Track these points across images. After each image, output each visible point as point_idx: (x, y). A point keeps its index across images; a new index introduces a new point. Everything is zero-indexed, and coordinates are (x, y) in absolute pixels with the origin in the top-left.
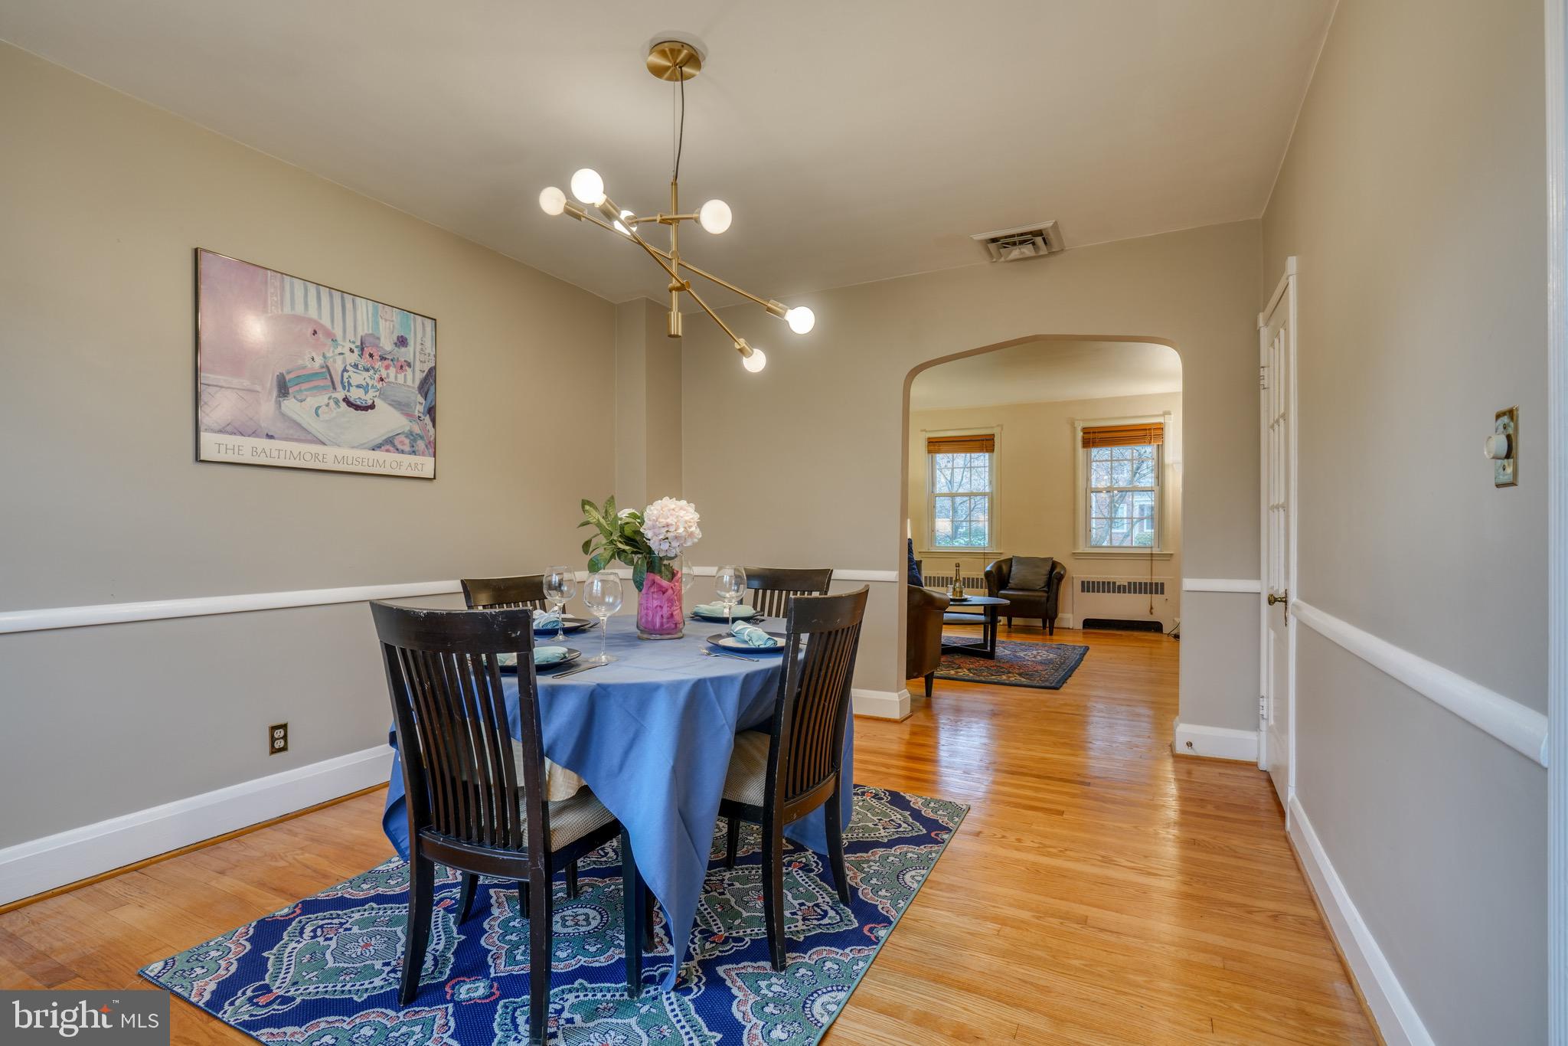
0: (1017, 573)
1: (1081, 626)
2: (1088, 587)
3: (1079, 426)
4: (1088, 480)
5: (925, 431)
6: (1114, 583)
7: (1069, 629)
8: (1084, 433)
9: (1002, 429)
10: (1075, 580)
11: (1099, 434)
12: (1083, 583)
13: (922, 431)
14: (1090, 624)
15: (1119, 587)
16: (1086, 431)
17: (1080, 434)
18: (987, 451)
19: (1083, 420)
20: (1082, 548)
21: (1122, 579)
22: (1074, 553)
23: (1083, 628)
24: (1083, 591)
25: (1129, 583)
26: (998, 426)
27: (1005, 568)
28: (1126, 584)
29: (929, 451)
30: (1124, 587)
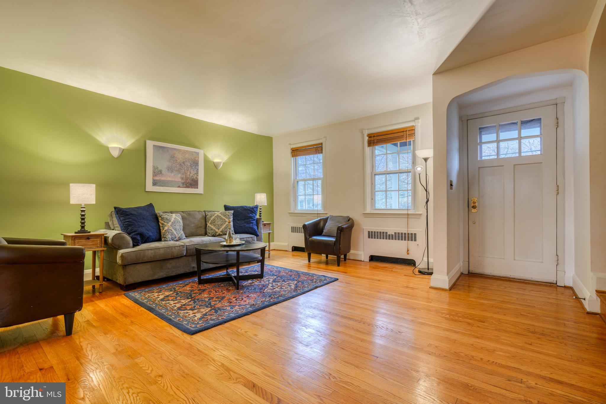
0: (330, 226)
1: (367, 260)
2: (372, 235)
3: (366, 133)
4: (373, 167)
5: (290, 144)
6: (386, 233)
7: (361, 261)
8: (369, 137)
9: (326, 140)
10: (364, 230)
11: (377, 137)
12: (369, 232)
13: (289, 144)
14: (373, 258)
15: (389, 235)
16: (370, 136)
17: (366, 138)
18: (319, 153)
19: (368, 129)
20: (368, 210)
21: (391, 231)
22: (364, 213)
23: (369, 261)
24: (369, 237)
25: (395, 233)
26: (324, 137)
27: (322, 224)
28: (393, 234)
29: (293, 156)
30: (392, 235)
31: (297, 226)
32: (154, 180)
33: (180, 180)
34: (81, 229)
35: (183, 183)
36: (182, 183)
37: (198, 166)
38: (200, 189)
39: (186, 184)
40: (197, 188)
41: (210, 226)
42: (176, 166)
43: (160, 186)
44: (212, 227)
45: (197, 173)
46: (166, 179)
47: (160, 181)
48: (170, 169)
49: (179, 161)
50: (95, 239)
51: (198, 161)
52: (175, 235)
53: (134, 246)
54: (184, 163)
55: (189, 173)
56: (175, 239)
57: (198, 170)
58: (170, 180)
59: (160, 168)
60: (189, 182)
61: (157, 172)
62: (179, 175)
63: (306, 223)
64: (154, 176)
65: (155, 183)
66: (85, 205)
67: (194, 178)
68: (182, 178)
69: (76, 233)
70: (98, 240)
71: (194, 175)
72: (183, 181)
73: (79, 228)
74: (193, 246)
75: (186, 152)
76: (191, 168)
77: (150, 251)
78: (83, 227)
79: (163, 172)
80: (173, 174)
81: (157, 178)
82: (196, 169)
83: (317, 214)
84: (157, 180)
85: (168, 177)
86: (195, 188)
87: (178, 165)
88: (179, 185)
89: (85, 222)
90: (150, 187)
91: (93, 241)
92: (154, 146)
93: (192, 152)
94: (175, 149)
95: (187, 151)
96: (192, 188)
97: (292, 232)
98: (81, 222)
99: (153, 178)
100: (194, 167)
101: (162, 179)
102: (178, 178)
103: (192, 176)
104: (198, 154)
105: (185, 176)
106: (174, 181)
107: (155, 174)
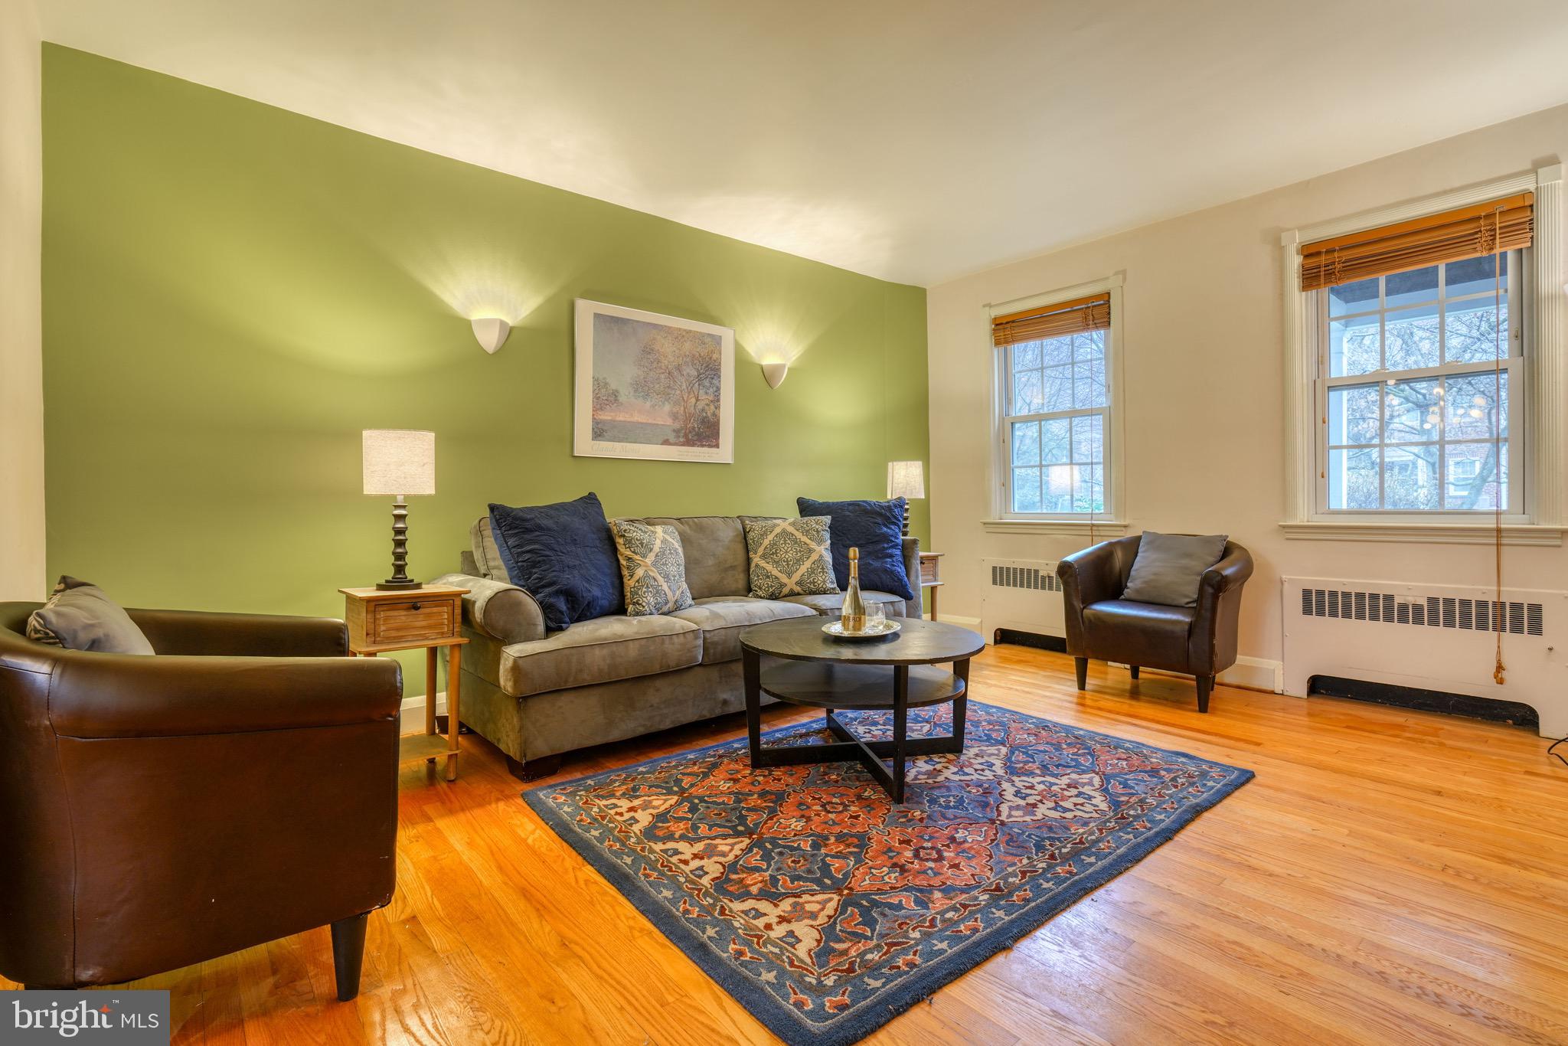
0: (1144, 570)
1: (1302, 690)
2: (1316, 603)
3: (1299, 238)
4: (1321, 361)
5: (990, 306)
6: (1389, 598)
7: (1273, 693)
8: (1306, 257)
9: (1124, 279)
10: (1286, 585)
11: (1342, 254)
12: (1307, 594)
13: (984, 306)
14: (1320, 686)
15: (1403, 608)
16: (1309, 252)
17: (1295, 261)
18: (1097, 327)
19: (1301, 229)
20: (1303, 515)
21: (1411, 590)
22: (1284, 527)
23: (1308, 695)
24: (1306, 611)
25: (1433, 601)
26: (1116, 273)
27: (1119, 557)
28: (1424, 603)
29: (997, 343)
30: (1418, 609)
31: (1012, 566)
32: (596, 423)
33: (669, 422)
34: (396, 573)
35: (677, 431)
36: (674, 431)
37: (719, 377)
38: (725, 452)
39: (686, 435)
40: (717, 446)
41: (762, 563)
42: (658, 378)
43: (614, 439)
44: (769, 567)
45: (717, 399)
46: (631, 420)
47: (613, 424)
48: (642, 388)
49: (666, 362)
50: (435, 610)
51: (720, 364)
52: (665, 594)
53: (550, 630)
54: (679, 368)
55: (693, 400)
56: (665, 609)
57: (718, 389)
58: (640, 420)
59: (613, 386)
60: (694, 428)
61: (605, 398)
62: (667, 407)
63: (1070, 558)
64: (595, 410)
65: (598, 433)
66: (407, 497)
67: (709, 414)
68: (675, 416)
69: (380, 587)
70: (444, 612)
71: (708, 405)
72: (677, 426)
73: (389, 573)
74: (723, 632)
75: (684, 333)
76: (699, 384)
77: (597, 651)
78: (400, 569)
79: (622, 398)
80: (648, 404)
81: (605, 416)
82: (715, 389)
83: (1089, 528)
84: (604, 422)
85: (635, 411)
86: (710, 446)
87: (663, 376)
88: (666, 438)
89: (406, 553)
90: (585, 444)
91: (429, 615)
92: (597, 316)
93: (703, 335)
94: (655, 326)
95: (689, 332)
96: (703, 446)
97: (995, 582)
98: (394, 553)
99: (593, 415)
100: (706, 383)
101: (618, 419)
102: (663, 416)
103: (703, 410)
104: (717, 340)
105: (682, 408)
106: (650, 424)
107: (599, 404)
